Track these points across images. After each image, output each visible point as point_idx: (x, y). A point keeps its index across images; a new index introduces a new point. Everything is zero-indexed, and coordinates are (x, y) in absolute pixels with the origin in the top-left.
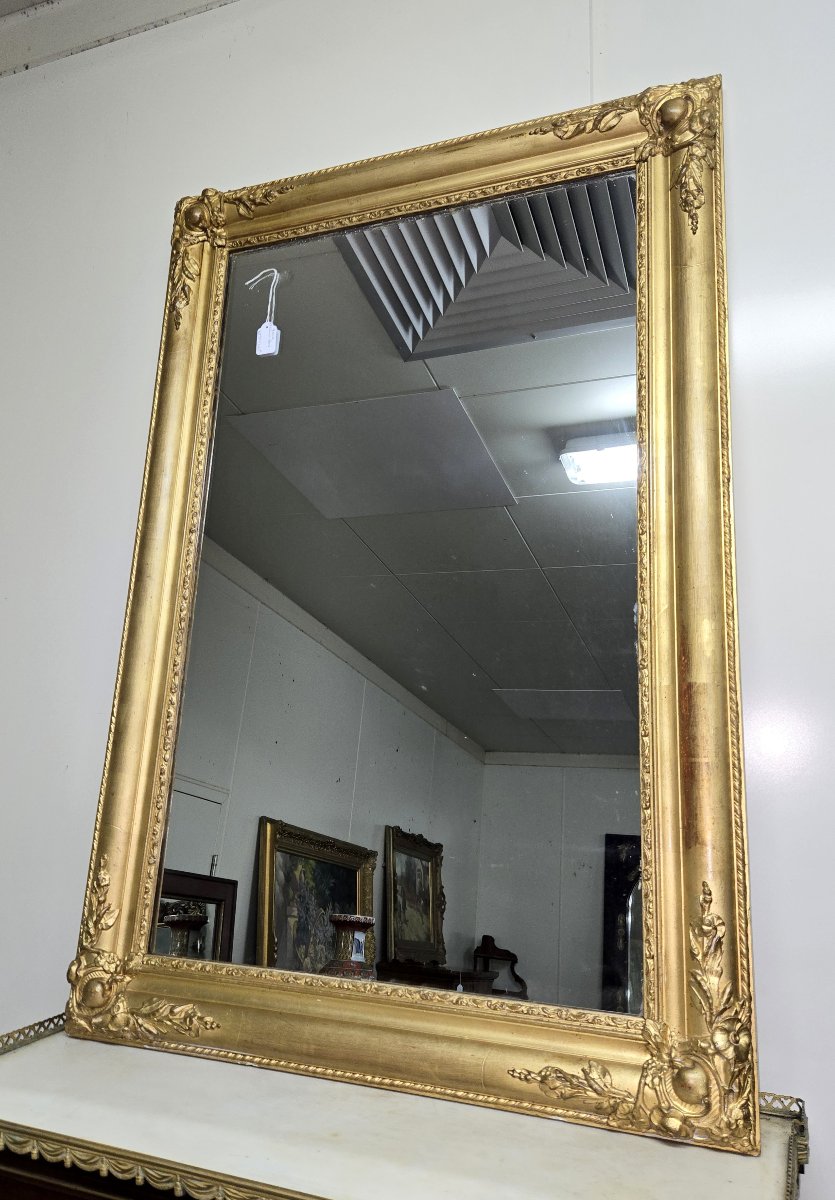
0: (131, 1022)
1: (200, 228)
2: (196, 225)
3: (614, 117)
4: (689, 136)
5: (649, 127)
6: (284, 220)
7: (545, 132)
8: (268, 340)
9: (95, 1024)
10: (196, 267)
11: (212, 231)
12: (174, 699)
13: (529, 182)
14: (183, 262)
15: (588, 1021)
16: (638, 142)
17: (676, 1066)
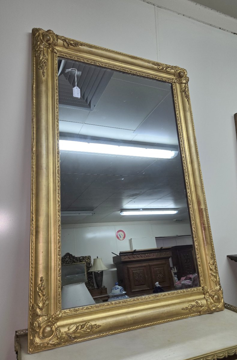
2: (47, 41)
3: (170, 69)
4: (184, 81)
5: (175, 75)
7: (155, 65)
8: (77, 92)
10: (47, 56)
11: (52, 46)
13: (150, 76)
14: (43, 52)
15: (192, 291)
16: (173, 77)
17: (212, 295)
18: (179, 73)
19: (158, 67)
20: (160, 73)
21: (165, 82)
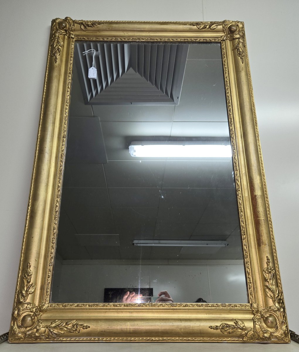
0: (47, 331)
1: (64, 29)
2: (63, 29)
3: (215, 26)
4: (238, 36)
5: (225, 31)
6: (98, 34)
7: (194, 25)
8: (93, 73)
9: (28, 335)
10: (62, 43)
11: (69, 32)
12: (59, 200)
13: (187, 39)
14: (58, 40)
15: (232, 307)
16: (222, 35)
17: (264, 317)
18: (230, 28)
19: (198, 27)
20: (202, 34)
21: (210, 42)
